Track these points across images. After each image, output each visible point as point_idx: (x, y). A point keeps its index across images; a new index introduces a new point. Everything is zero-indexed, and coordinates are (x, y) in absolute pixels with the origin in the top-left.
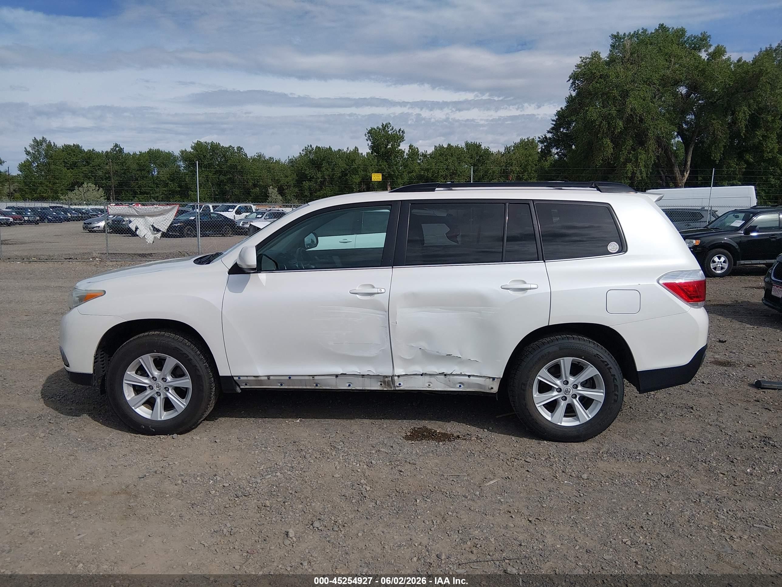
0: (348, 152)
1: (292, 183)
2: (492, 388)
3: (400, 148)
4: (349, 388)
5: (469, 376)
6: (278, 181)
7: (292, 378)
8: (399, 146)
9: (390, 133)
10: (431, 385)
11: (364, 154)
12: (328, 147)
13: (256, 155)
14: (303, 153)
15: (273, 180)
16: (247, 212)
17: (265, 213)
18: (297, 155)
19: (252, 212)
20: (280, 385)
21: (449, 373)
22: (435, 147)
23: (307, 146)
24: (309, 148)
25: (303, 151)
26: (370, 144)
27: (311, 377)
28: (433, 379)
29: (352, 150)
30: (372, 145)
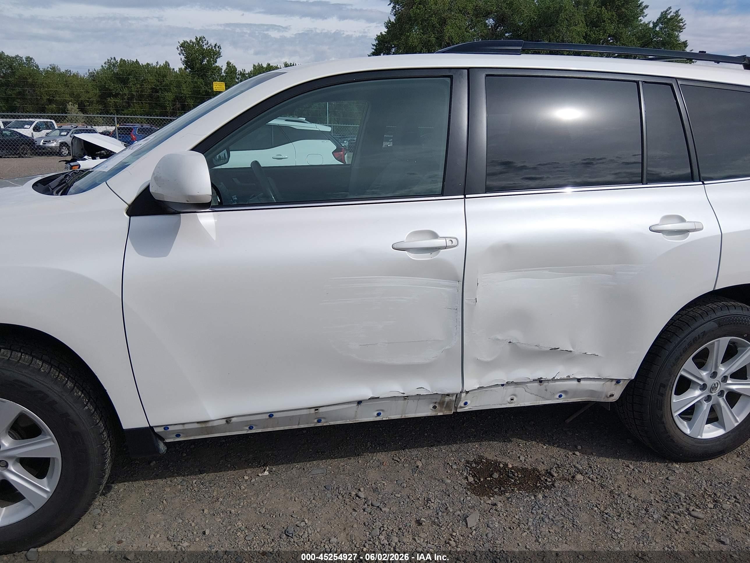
0: (158, 66)
1: (94, 99)
2: (612, 395)
3: (217, 64)
4: (378, 419)
5: (579, 380)
6: (78, 96)
7: (276, 415)
8: (216, 62)
9: (205, 47)
10: (515, 399)
11: (177, 69)
12: (135, 61)
13: (49, 67)
14: (105, 67)
15: (72, 94)
16: (50, 129)
17: (70, 130)
18: (98, 68)
19: (54, 129)
20: (247, 428)
21: (550, 377)
22: (254, 66)
23: (109, 59)
24: (113, 60)
25: (105, 63)
26: (183, 59)
27: (313, 411)
28: (519, 390)
29: (162, 65)
30: (186, 59)
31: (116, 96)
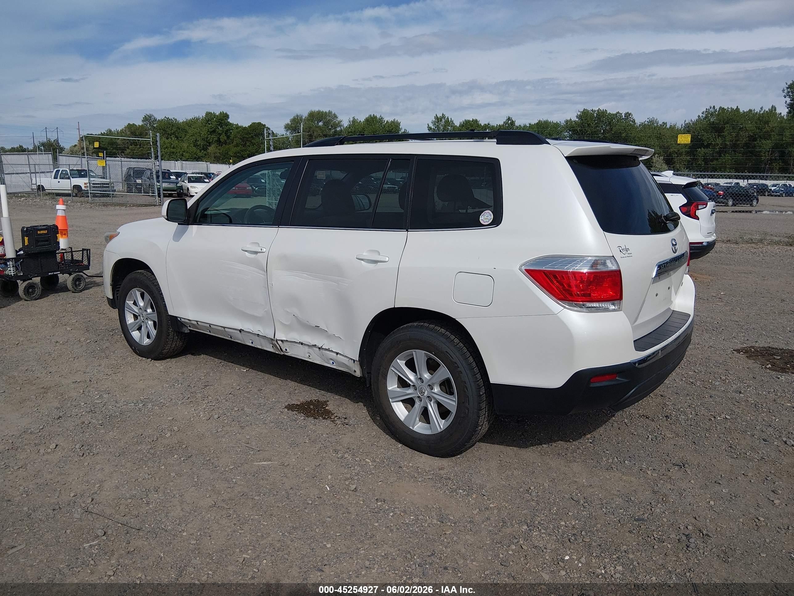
0: (762, 112)
2: (356, 371)
5: (337, 354)
7: (211, 326)
10: (311, 357)
11: (783, 114)
12: (735, 108)
13: (648, 120)
14: (702, 116)
18: (695, 118)
20: (209, 331)
21: (320, 346)
23: (708, 108)
24: (712, 109)
25: (703, 113)
26: (788, 101)
28: (310, 350)
29: (767, 110)
31: (708, 146)
